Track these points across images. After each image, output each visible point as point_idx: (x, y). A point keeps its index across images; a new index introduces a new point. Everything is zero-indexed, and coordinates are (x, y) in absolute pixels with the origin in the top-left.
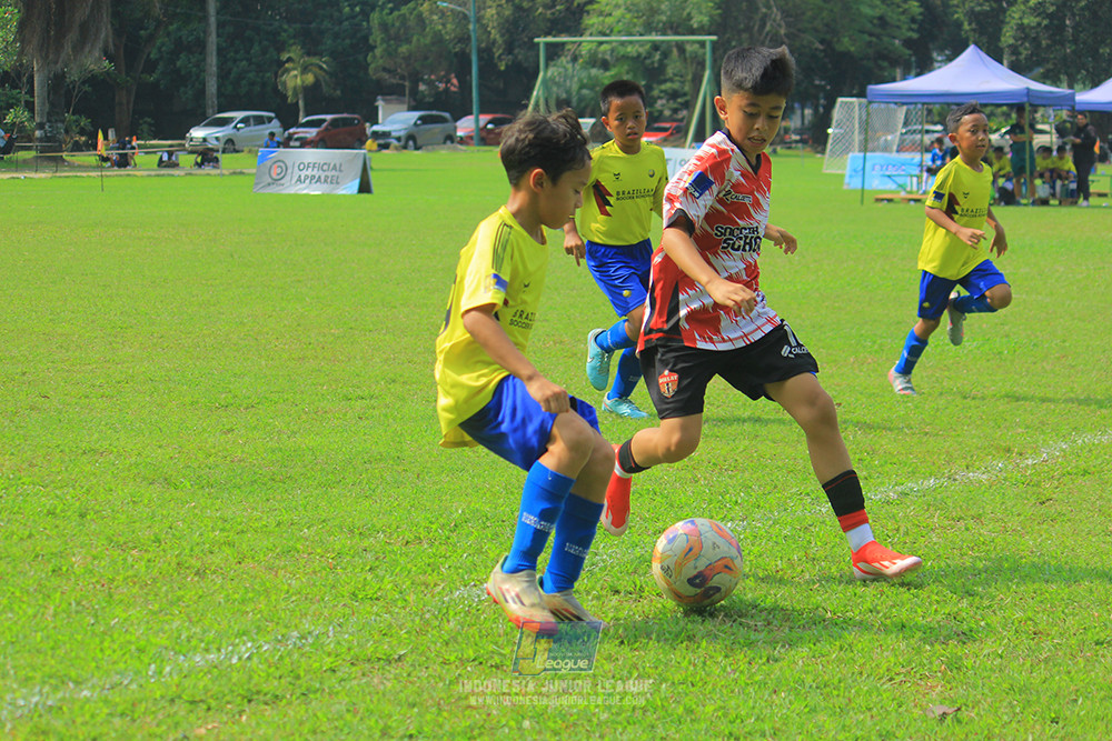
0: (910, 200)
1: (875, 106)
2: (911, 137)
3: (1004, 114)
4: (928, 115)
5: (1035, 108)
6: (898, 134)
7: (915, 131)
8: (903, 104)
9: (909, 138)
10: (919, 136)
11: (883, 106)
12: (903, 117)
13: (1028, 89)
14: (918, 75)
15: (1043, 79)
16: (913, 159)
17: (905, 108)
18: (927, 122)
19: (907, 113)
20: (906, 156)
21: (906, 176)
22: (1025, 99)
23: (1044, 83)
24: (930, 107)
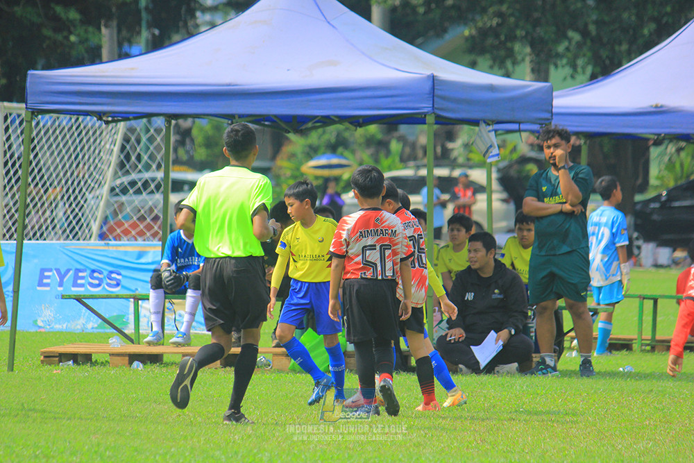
0: (133, 358)
1: (46, 120)
2: (137, 200)
3: (370, 142)
4: (182, 143)
5: (447, 127)
6: (106, 189)
7: (146, 184)
8: (117, 117)
9: (132, 201)
10: (158, 197)
11: (64, 120)
12: (116, 149)
13: (433, 78)
14: (157, 44)
15: (471, 53)
16: (141, 255)
17: (122, 126)
18: (177, 162)
19: (126, 140)
20: (124, 248)
21: (127, 298)
22: (425, 107)
23: (473, 65)
24: (186, 124)
